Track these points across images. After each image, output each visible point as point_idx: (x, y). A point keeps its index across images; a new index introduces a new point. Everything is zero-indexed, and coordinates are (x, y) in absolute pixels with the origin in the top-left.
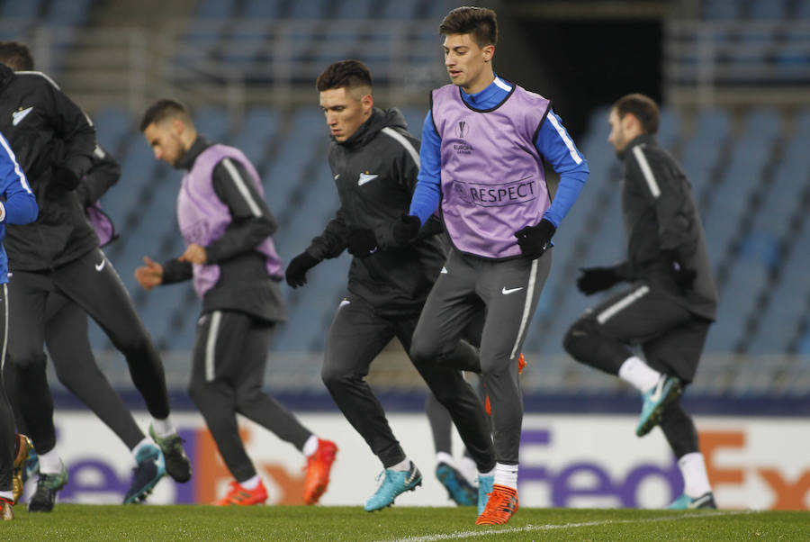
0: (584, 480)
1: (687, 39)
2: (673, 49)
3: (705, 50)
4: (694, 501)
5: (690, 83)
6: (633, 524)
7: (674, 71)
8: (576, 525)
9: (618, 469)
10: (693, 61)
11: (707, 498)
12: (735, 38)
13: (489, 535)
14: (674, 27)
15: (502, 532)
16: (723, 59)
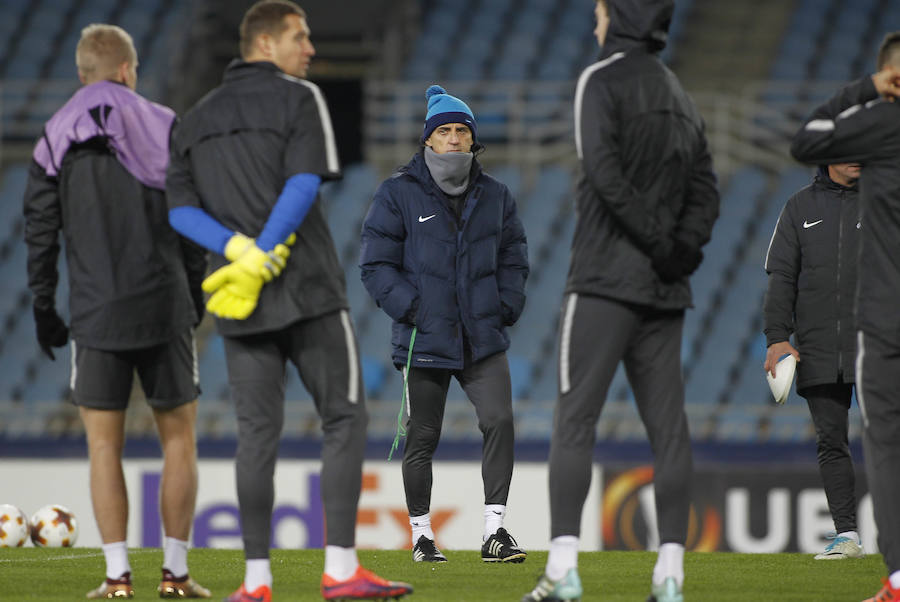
2: (372, 108)
10: (391, 120)
14: (373, 87)
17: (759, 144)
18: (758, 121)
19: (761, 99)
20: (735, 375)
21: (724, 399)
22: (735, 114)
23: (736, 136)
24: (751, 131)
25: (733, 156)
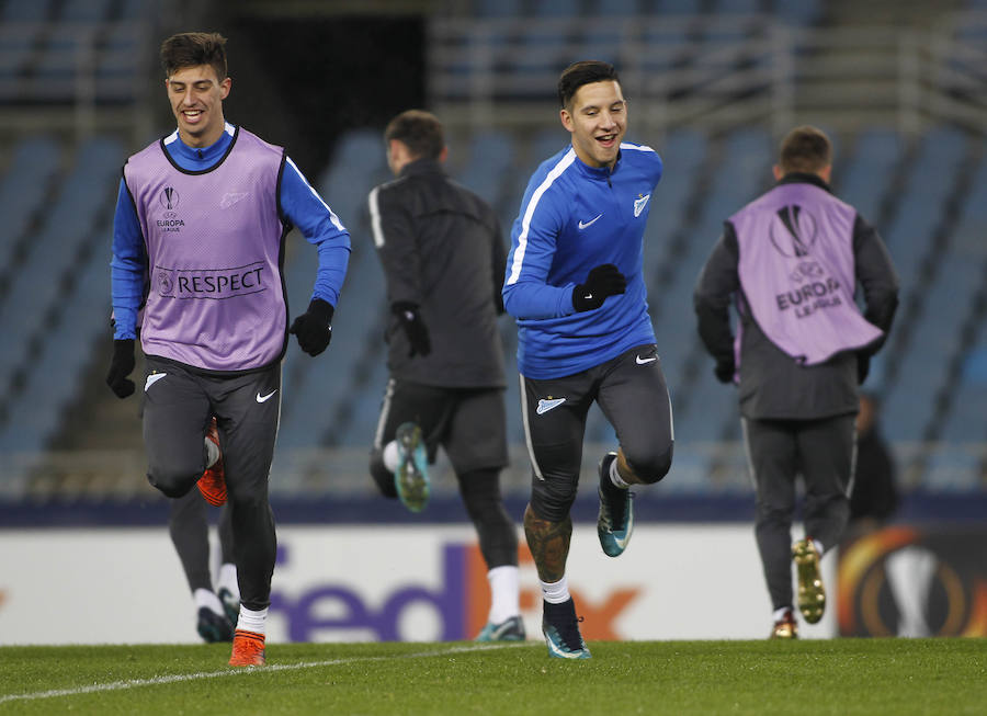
0: (330, 609)
1: (457, 42)
2: (439, 56)
3: (480, 56)
4: (496, 628)
5: (461, 99)
6: (384, 662)
7: (440, 84)
8: (312, 665)
9: (374, 592)
10: (464, 71)
11: (511, 624)
12: (517, 40)
13: (197, 680)
14: (440, 27)
15: (215, 675)
16: (502, 68)
17: (957, 94)
18: (955, 64)
19: (957, 36)
20: (944, 402)
21: (932, 435)
22: (925, 56)
23: (926, 84)
24: (946, 76)
25: (923, 111)
